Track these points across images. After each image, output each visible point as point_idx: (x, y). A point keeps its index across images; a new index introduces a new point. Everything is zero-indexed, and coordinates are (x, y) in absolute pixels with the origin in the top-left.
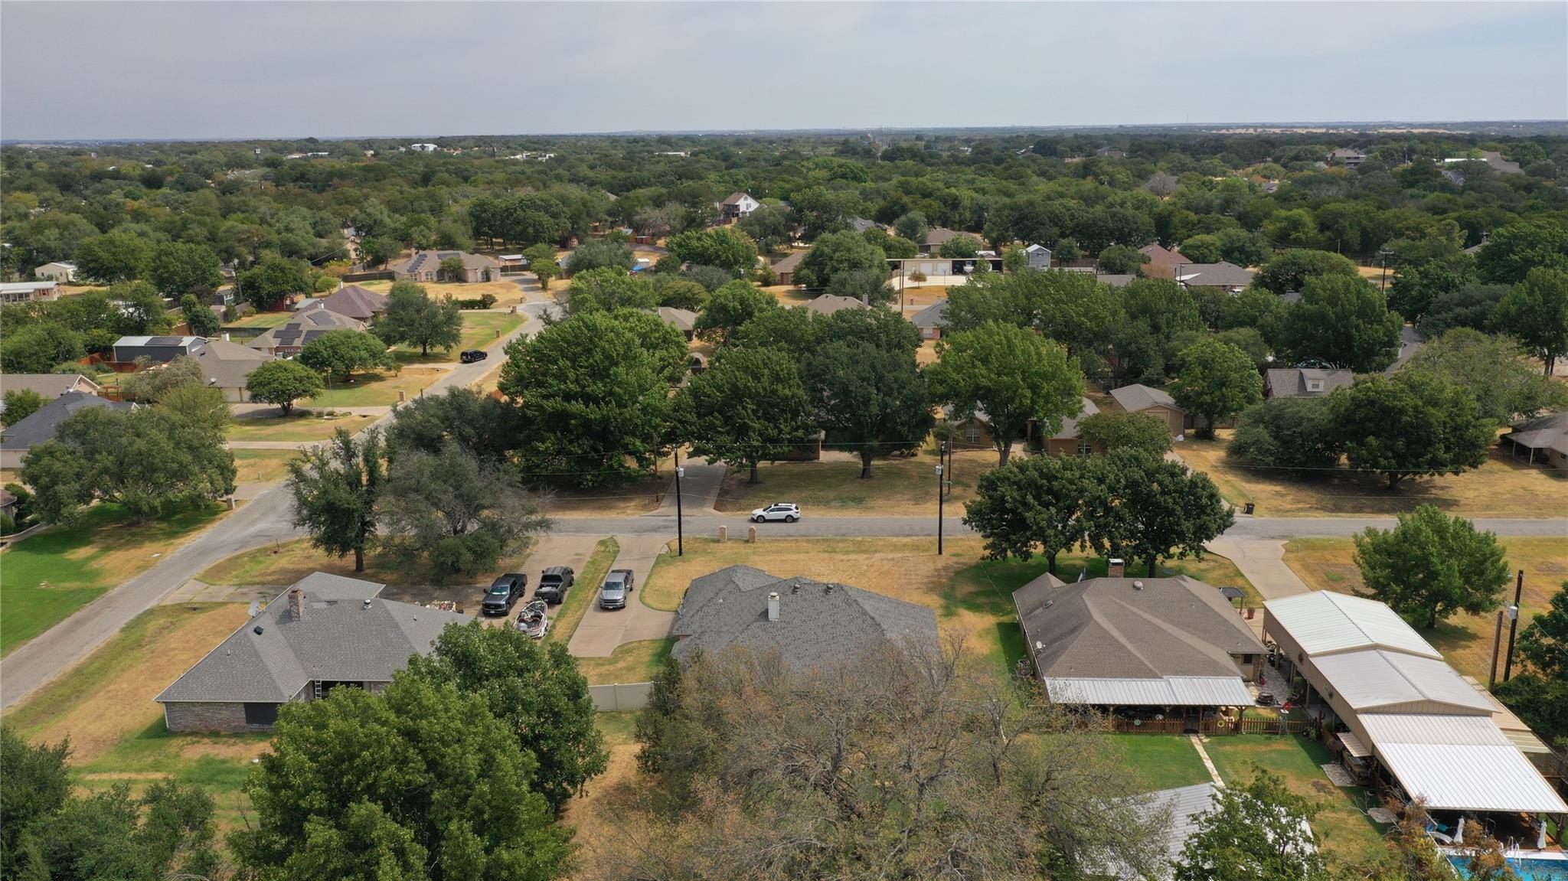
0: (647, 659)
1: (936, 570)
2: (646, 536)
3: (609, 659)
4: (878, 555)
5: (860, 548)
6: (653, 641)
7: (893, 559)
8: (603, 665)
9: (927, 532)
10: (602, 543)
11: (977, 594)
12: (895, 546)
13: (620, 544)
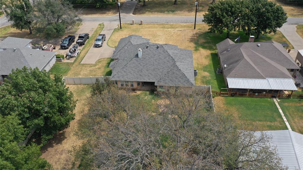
0: (105, 65)
1: (193, 34)
2: (112, 23)
3: (94, 65)
4: (177, 29)
5: (172, 27)
6: (108, 58)
7: (181, 31)
8: (92, 67)
9: (191, 22)
10: (100, 25)
11: (205, 43)
12: (182, 26)
13: (105, 25)
